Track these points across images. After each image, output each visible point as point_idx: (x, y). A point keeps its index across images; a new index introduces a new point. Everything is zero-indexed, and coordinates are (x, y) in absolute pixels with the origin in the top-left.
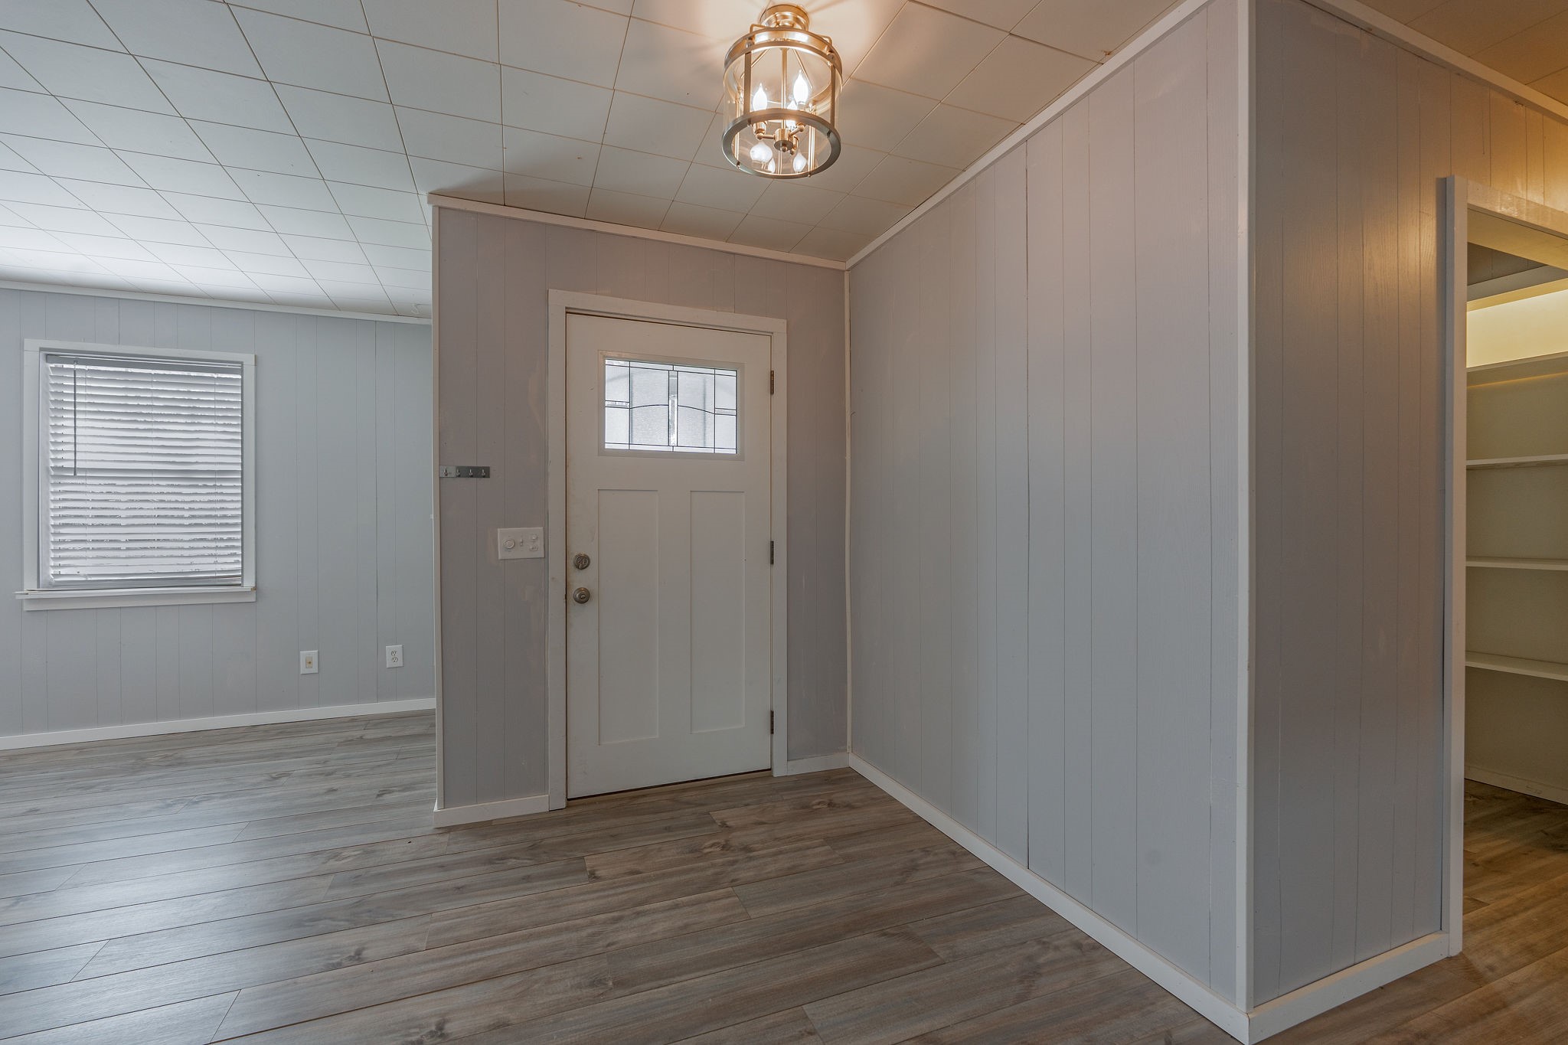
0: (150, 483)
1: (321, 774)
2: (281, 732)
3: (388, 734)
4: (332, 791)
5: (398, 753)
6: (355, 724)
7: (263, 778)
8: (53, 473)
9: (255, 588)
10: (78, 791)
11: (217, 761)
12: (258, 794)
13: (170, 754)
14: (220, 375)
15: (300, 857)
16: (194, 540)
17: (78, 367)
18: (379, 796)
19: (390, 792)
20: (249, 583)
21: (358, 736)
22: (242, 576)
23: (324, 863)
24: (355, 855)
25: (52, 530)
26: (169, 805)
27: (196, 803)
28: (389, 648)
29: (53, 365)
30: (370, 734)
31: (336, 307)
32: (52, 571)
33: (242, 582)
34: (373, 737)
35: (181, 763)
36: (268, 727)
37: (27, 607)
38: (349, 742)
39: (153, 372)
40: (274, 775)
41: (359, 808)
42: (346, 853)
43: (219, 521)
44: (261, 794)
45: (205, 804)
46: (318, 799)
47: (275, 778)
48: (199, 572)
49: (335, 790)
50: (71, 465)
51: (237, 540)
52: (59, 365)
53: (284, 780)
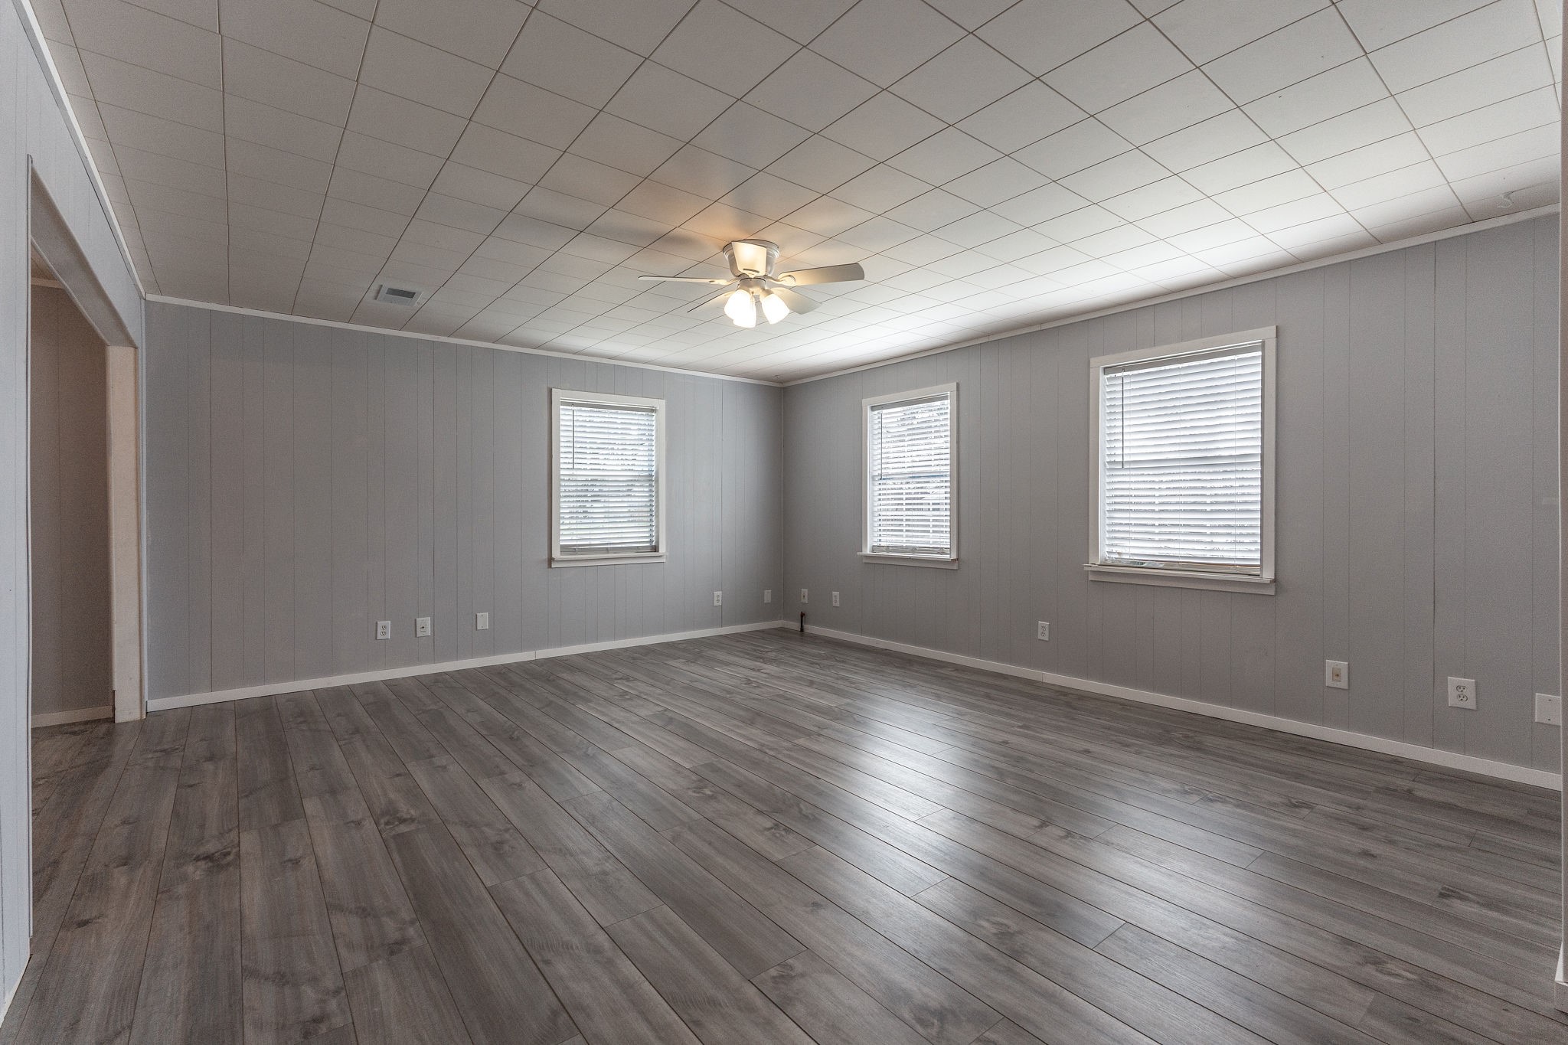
0: (1177, 471)
1: (1353, 824)
2: (1301, 748)
3: (1451, 801)
4: (1366, 854)
5: (1472, 837)
6: (1397, 767)
7: (1280, 800)
8: (1108, 467)
9: (1275, 581)
10: (1119, 746)
11: (1233, 759)
12: (1275, 818)
13: (1190, 734)
14: (1241, 356)
15: (1325, 935)
16: (1215, 527)
17: (1126, 374)
18: (1442, 895)
19: (1462, 898)
20: (1268, 575)
21: (1406, 788)
22: (1261, 566)
23: (1359, 964)
24: (1408, 979)
25: (1108, 515)
26: (1186, 792)
27: (1211, 800)
28: (1453, 681)
29: (1108, 376)
30: (1423, 791)
31: (1378, 241)
32: (1107, 549)
33: (1261, 570)
34: (1426, 795)
35: (1198, 748)
36: (1288, 736)
37: (1091, 578)
38: (1389, 791)
39: (1180, 366)
40: (1293, 801)
41: (1411, 902)
42: (1391, 966)
43: (1238, 507)
44: (1279, 819)
45: (1218, 805)
46: (1349, 859)
47: (1295, 806)
48: (1223, 558)
49: (1373, 856)
50: (1120, 459)
51: (1256, 526)
52: (1113, 375)
53: (1305, 812)
